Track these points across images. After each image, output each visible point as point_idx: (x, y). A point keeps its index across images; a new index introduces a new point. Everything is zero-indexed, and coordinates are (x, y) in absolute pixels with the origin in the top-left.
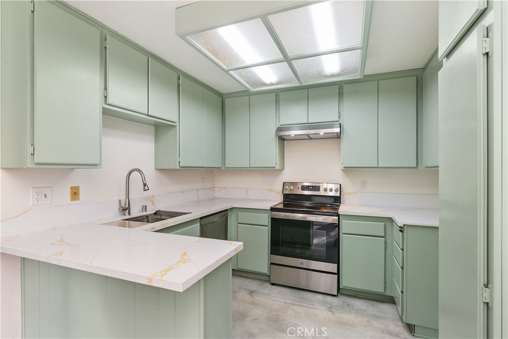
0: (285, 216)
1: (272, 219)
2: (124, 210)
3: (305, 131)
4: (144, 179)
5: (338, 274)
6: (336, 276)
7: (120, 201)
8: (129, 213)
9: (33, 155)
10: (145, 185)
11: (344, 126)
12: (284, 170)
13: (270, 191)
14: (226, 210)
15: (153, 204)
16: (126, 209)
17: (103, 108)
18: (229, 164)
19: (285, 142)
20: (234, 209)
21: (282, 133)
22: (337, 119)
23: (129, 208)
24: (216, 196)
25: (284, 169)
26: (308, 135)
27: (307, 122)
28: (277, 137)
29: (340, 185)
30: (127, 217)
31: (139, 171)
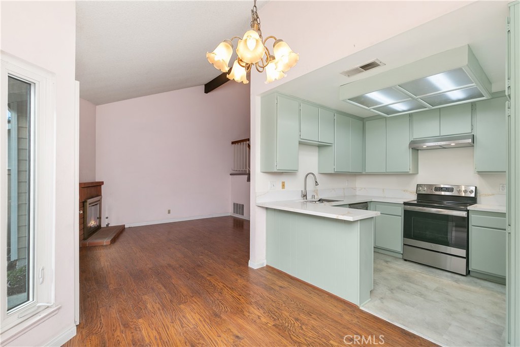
0: (420, 209)
1: (405, 211)
2: (304, 196)
3: (437, 143)
4: (315, 179)
5: (467, 258)
6: (465, 260)
7: (302, 191)
8: (306, 199)
9: (276, 166)
10: (316, 182)
11: (477, 137)
12: (418, 175)
13: (404, 191)
14: (366, 202)
15: (317, 195)
16: (305, 196)
17: (299, 141)
18: (368, 170)
19: (419, 151)
20: (372, 203)
21: (415, 146)
22: (470, 132)
23: (306, 196)
24: (357, 194)
25: (418, 173)
26: (440, 146)
27: (439, 135)
28: (411, 149)
29: (476, 187)
30: (305, 200)
31: (313, 174)
